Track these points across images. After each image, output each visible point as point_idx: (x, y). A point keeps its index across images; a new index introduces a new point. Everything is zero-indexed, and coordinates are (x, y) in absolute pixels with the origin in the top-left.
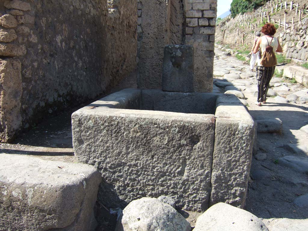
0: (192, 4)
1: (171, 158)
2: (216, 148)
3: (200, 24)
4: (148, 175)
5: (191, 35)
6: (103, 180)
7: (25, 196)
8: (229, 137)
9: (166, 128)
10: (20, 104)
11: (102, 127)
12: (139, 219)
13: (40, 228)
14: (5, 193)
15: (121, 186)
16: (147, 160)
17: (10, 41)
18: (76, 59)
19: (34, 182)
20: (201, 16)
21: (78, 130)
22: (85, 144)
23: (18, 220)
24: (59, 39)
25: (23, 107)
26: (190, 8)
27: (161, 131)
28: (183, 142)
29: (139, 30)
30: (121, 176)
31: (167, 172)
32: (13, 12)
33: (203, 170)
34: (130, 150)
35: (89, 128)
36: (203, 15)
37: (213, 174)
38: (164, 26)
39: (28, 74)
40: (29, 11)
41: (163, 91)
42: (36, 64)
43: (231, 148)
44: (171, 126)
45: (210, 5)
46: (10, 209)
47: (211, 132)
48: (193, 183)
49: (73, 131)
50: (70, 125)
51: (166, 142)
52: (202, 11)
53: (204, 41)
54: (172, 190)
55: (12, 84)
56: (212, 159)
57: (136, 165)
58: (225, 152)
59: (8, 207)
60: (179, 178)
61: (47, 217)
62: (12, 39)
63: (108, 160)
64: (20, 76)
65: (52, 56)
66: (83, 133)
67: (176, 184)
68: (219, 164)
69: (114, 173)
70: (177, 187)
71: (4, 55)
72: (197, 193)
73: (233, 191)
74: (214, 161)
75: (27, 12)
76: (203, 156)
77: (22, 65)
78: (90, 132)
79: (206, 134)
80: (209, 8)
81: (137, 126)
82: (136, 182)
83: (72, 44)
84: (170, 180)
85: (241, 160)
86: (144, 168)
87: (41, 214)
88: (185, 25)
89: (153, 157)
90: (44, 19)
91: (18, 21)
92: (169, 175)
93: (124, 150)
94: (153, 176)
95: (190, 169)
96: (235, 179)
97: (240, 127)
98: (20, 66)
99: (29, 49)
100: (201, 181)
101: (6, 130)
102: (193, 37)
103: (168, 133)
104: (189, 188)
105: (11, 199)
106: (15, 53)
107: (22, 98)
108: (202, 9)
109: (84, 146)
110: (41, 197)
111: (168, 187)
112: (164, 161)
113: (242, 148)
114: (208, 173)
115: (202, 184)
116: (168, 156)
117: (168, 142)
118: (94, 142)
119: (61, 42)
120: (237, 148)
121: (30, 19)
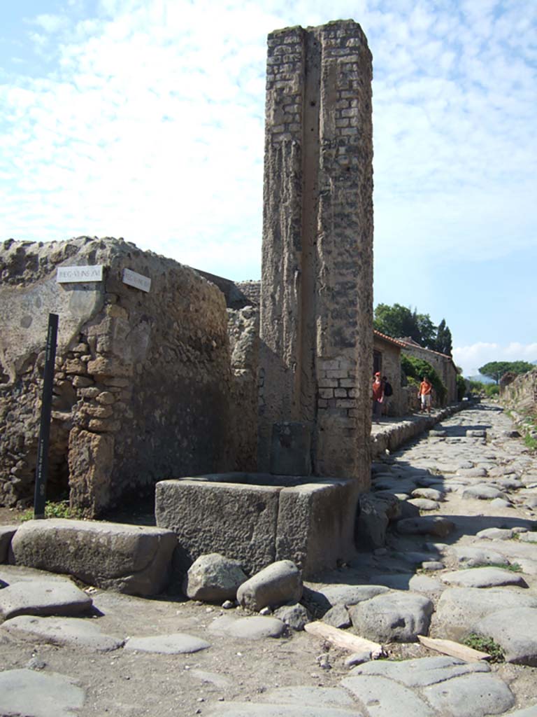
0: (325, 371)
1: (240, 523)
2: (280, 515)
3: (336, 396)
4: (220, 540)
5: (326, 408)
6: (179, 545)
7: (109, 542)
8: (291, 504)
9: (237, 496)
10: (110, 481)
11: (182, 495)
12: (200, 566)
13: (119, 570)
14: (94, 540)
15: (196, 551)
16: (220, 526)
17: (106, 417)
18: (179, 437)
19: (118, 532)
20: (337, 386)
21: (160, 498)
22: (166, 511)
23: (102, 563)
24: (157, 413)
25: (113, 484)
26: (324, 376)
27: (233, 499)
28: (251, 509)
29: (261, 402)
30: (196, 542)
31: (236, 537)
32: (112, 389)
33: (268, 536)
34: (205, 516)
35: (170, 497)
36: (339, 384)
37: (277, 538)
38: (291, 398)
39: (120, 450)
40: (126, 387)
41: (272, 474)
42: (129, 441)
43: (292, 514)
44: (241, 495)
45: (348, 373)
46: (96, 553)
47: (275, 500)
48: (259, 547)
49: (156, 499)
50: (154, 494)
51: (236, 509)
52: (339, 380)
53: (342, 416)
54: (241, 555)
55: (104, 459)
56: (276, 526)
57: (209, 531)
58: (287, 518)
59: (95, 552)
60: (247, 542)
61: (125, 560)
62: (109, 415)
63: (185, 526)
64: (113, 450)
65: (147, 432)
66: (165, 501)
67: (244, 549)
68: (282, 529)
69: (190, 538)
70: (245, 552)
71: (100, 430)
72: (262, 557)
73: (295, 556)
74: (278, 527)
75: (125, 388)
76: (268, 522)
77: (115, 440)
78: (171, 500)
79: (271, 502)
80: (346, 376)
81: (212, 494)
82: (210, 547)
83: (174, 420)
84: (239, 545)
85: (302, 526)
86: (217, 534)
87: (121, 557)
88: (318, 396)
89: (225, 523)
90: (142, 394)
91: (115, 398)
92: (238, 540)
93: (200, 517)
94: (224, 541)
95: (257, 535)
96: (297, 544)
97: (300, 496)
98: (113, 441)
99: (124, 425)
100: (266, 546)
101: (93, 505)
102: (327, 411)
103: (238, 500)
104: (255, 553)
105: (98, 545)
106: (109, 428)
107: (112, 475)
108: (338, 377)
109: (165, 513)
110: (122, 542)
111: (237, 552)
112: (234, 527)
113: (302, 515)
114: (272, 538)
115: (267, 549)
116: (238, 522)
117: (239, 509)
118: (174, 510)
119: (160, 418)
120: (298, 515)
121: (128, 395)
